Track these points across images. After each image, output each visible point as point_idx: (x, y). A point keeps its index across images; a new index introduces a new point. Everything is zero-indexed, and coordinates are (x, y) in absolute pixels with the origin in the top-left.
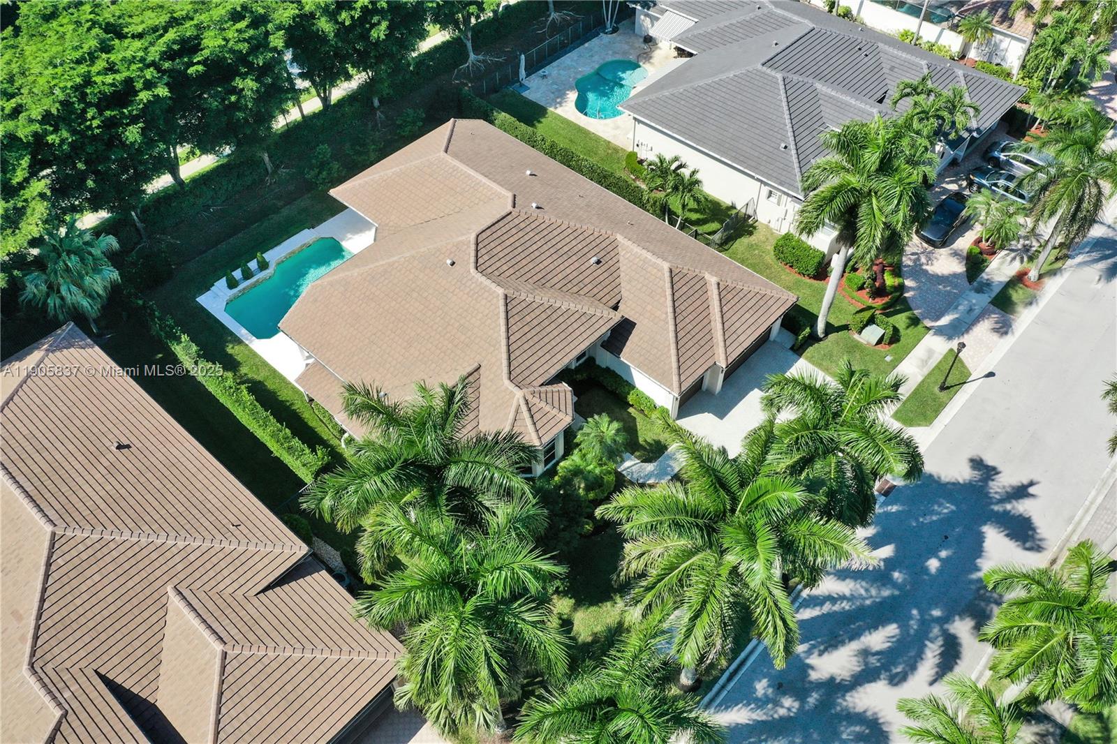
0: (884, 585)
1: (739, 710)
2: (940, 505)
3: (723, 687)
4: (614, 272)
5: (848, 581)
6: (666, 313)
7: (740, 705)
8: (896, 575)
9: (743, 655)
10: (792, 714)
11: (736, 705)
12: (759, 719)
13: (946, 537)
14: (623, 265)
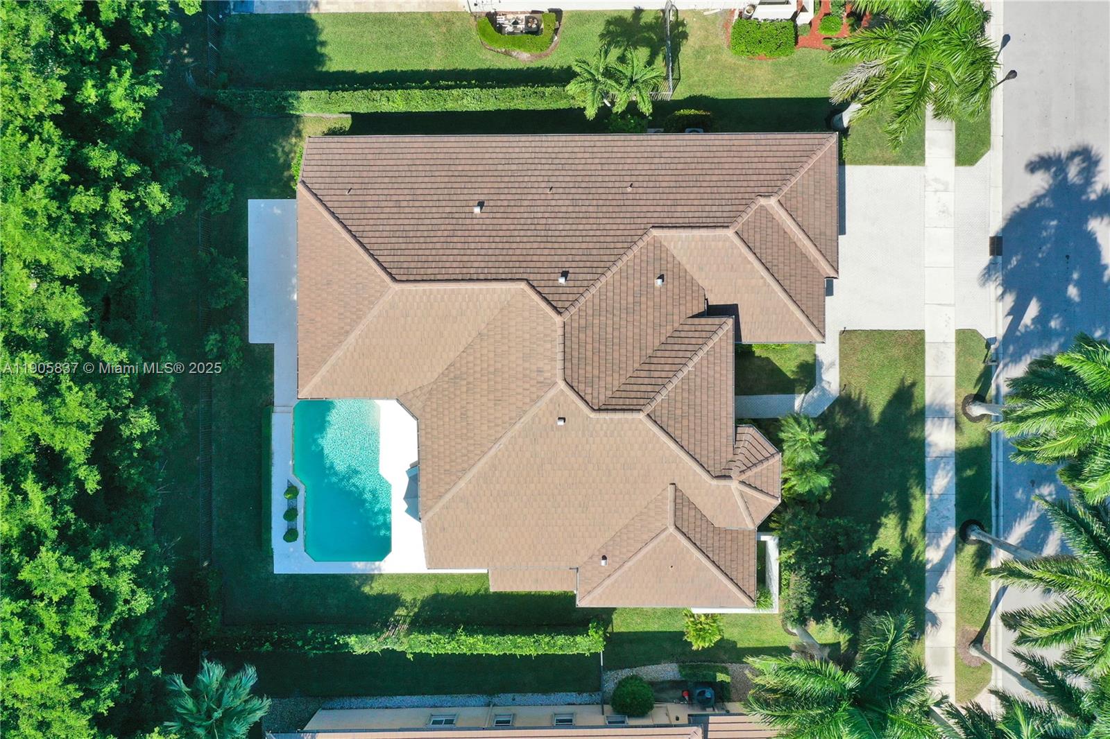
0: (1050, 340)
1: (1019, 524)
2: (1046, 228)
3: (997, 516)
4: (681, 274)
5: (1023, 358)
6: (762, 278)
7: (1018, 520)
8: (1053, 324)
9: (993, 482)
10: (1054, 496)
11: (1015, 521)
12: (1036, 518)
13: (1068, 257)
14: (682, 258)
